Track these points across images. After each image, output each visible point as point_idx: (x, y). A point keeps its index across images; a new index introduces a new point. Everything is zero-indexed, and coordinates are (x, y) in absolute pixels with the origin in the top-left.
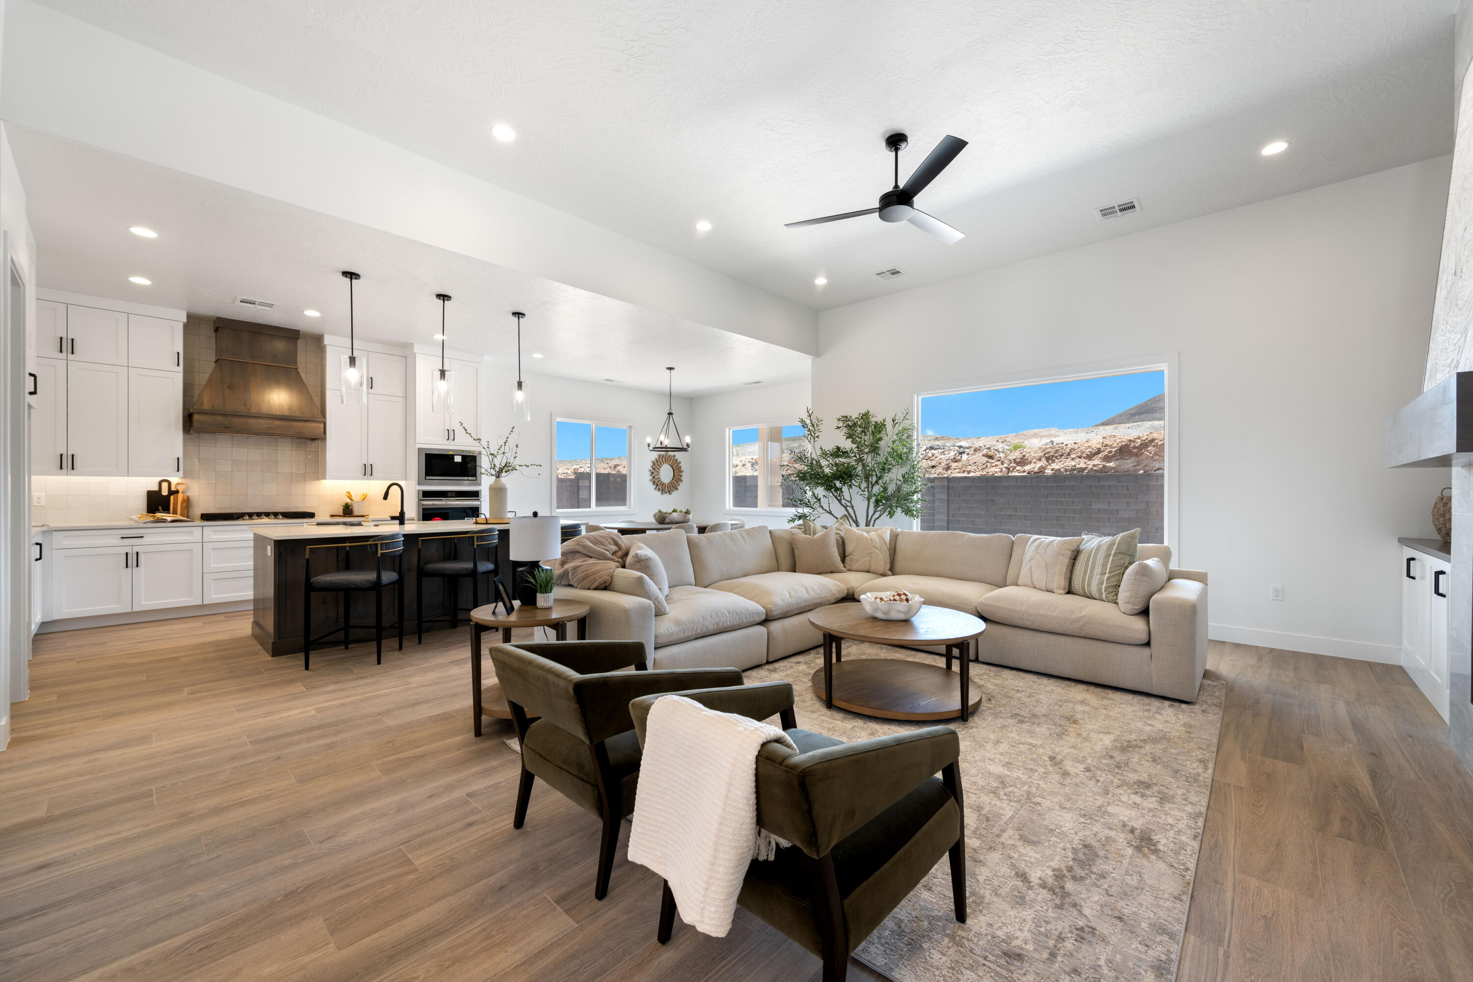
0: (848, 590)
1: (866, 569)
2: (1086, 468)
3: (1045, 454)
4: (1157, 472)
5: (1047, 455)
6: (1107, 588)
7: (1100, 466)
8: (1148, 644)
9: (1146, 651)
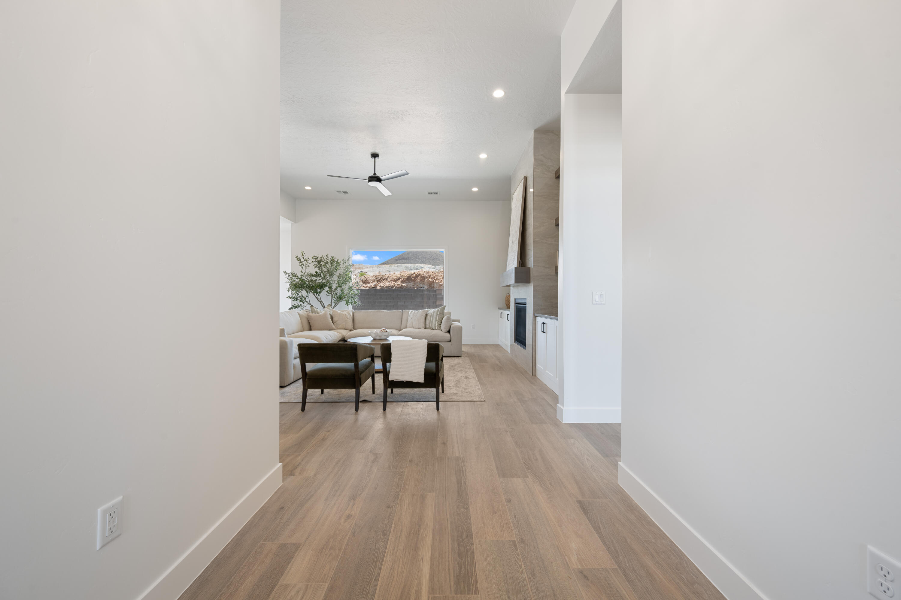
0: (342, 336)
1: (344, 328)
2: (395, 286)
3: (376, 279)
4: (421, 288)
5: (377, 279)
6: (437, 325)
7: (400, 285)
8: (450, 341)
9: (450, 343)
